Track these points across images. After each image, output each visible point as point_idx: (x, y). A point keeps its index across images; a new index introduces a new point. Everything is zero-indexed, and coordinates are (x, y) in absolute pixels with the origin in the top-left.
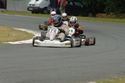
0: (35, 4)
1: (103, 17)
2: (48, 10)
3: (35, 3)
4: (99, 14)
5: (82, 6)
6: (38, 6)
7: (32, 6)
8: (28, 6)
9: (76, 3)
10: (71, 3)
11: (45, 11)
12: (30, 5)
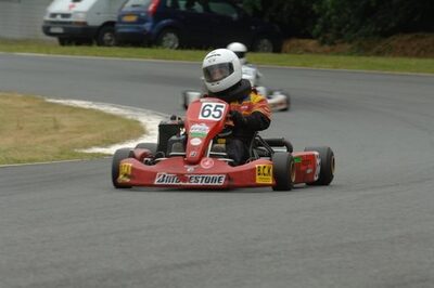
0: (71, 12)
1: (307, 51)
2: (120, 30)
3: (71, 7)
4: (294, 41)
5: (235, 16)
6: (81, 18)
7: (59, 18)
8: (47, 18)
9: (215, 7)
10: (198, 7)
11: (107, 37)
12: (54, 15)
